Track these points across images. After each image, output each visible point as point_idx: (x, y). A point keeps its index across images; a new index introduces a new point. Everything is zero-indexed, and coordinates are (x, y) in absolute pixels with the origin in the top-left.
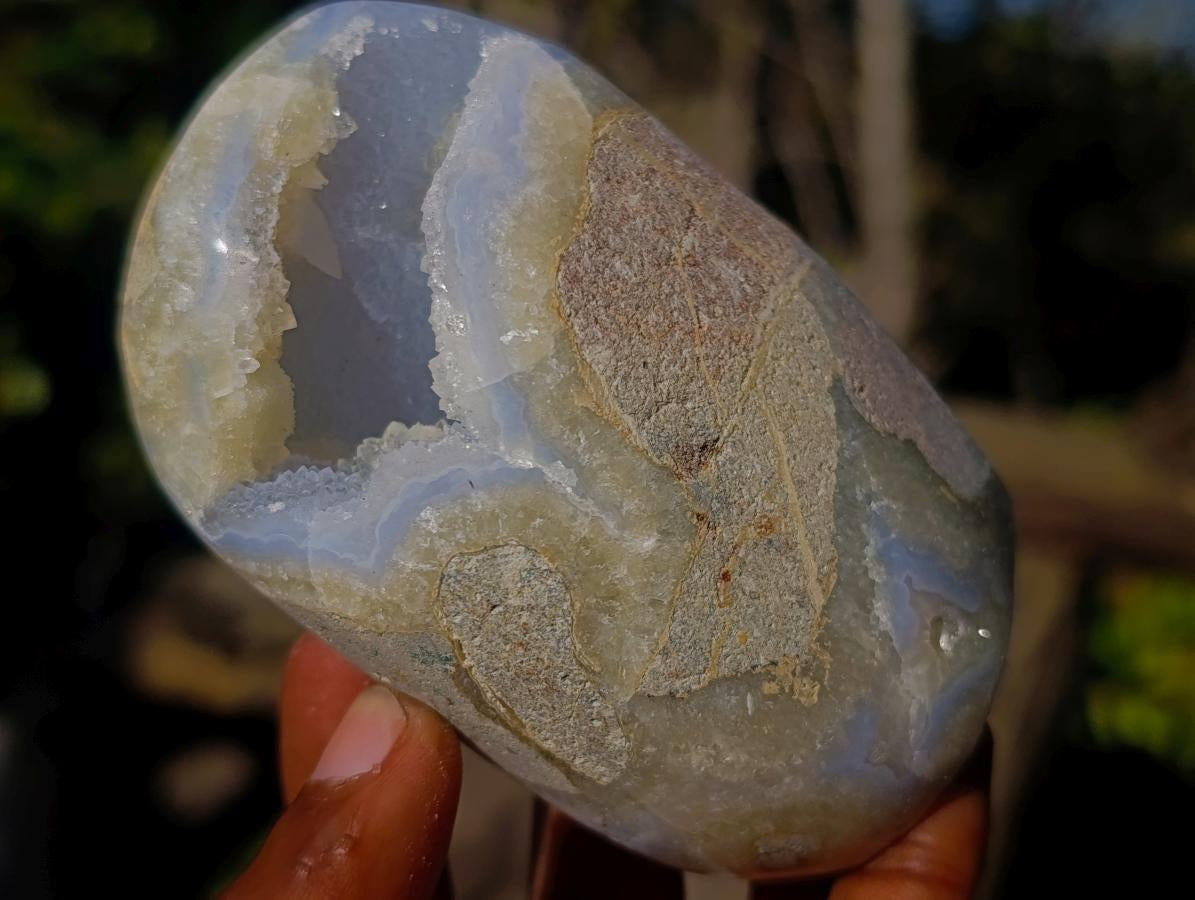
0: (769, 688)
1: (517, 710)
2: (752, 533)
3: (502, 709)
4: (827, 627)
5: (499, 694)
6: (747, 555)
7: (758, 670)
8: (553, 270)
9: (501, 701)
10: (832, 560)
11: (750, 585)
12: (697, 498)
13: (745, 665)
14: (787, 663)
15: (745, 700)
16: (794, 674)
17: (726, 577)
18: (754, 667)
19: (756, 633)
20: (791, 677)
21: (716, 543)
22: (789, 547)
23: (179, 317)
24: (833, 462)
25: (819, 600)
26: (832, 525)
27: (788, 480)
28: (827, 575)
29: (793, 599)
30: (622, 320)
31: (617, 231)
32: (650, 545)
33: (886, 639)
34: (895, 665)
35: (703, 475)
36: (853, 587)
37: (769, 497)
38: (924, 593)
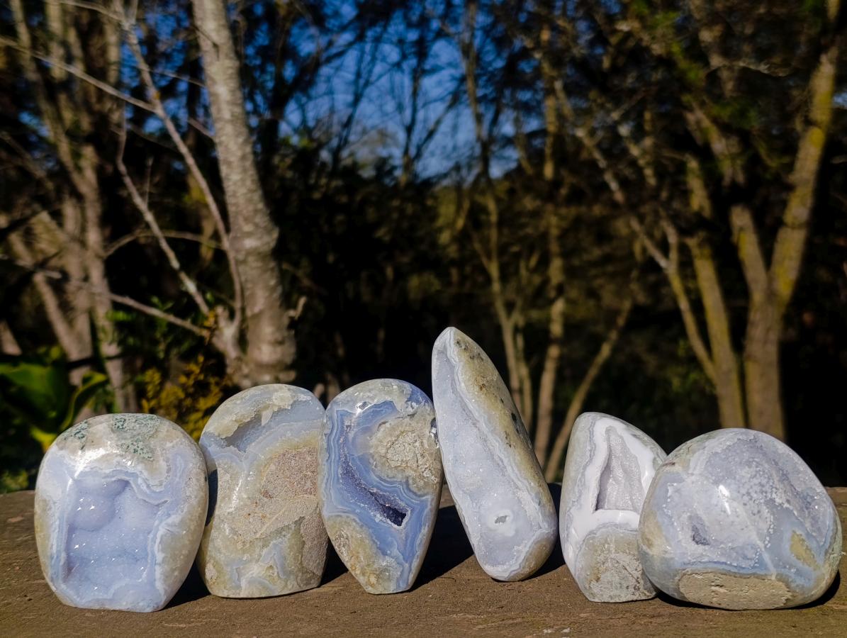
0: (236, 537)
2: (261, 515)
4: (254, 541)
6: (256, 516)
7: (237, 533)
8: (282, 450)
10: (267, 534)
11: (251, 520)
12: (260, 500)
14: (242, 537)
17: (249, 514)
18: (237, 531)
19: (244, 527)
20: (240, 540)
21: (254, 508)
22: (263, 523)
23: (235, 403)
24: (286, 524)
25: (258, 536)
26: (274, 530)
27: (276, 516)
28: (264, 535)
29: (254, 531)
30: (283, 468)
31: (300, 458)
32: (245, 496)
33: (260, 556)
34: (257, 561)
35: (265, 498)
36: (265, 541)
37: (270, 514)
38: (275, 560)
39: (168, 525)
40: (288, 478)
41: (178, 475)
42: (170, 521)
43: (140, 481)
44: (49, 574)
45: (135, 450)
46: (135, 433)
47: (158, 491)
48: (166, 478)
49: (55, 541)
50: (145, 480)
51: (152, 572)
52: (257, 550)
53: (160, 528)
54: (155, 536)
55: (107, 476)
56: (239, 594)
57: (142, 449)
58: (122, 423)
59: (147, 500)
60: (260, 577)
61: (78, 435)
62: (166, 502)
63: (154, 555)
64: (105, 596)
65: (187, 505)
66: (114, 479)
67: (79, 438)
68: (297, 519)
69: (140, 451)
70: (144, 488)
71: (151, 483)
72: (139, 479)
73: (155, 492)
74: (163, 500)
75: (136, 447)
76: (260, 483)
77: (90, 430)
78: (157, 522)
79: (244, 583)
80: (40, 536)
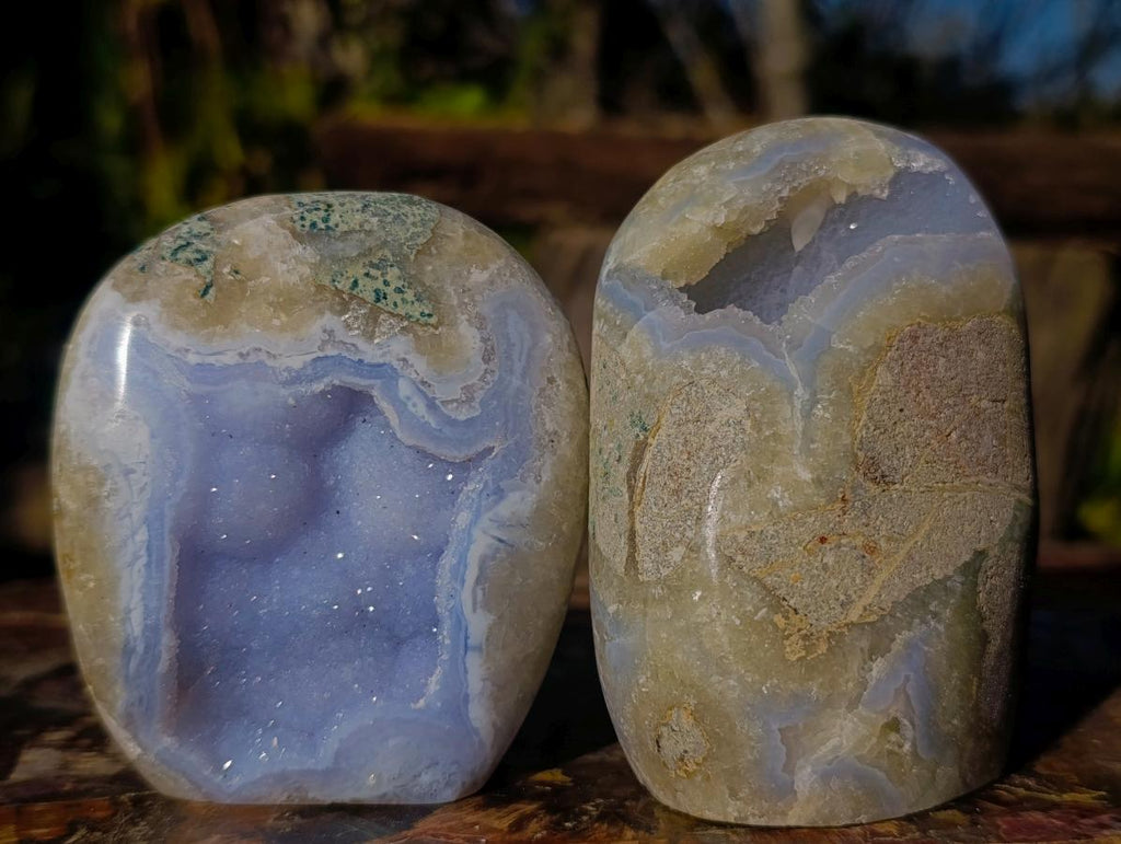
0: (779, 619)
1: (647, 490)
2: (859, 541)
3: (640, 485)
4: (842, 634)
5: (648, 473)
6: (845, 546)
7: (785, 603)
8: (908, 323)
9: (645, 477)
10: (883, 610)
11: (830, 560)
12: (853, 489)
13: (782, 592)
14: (802, 620)
15: (761, 609)
16: (799, 630)
17: (823, 540)
18: (784, 599)
19: (805, 585)
20: (796, 630)
21: (837, 519)
22: (870, 572)
24: (939, 575)
25: (854, 616)
26: (903, 597)
27: (906, 548)
28: (872, 612)
29: (842, 597)
30: (914, 382)
31: (958, 353)
32: (806, 476)
33: (863, 685)
34: (853, 705)
35: (869, 485)
36: (877, 634)
37: (889, 539)
38: (908, 697)
39: (501, 524)
40: (933, 417)
41: (518, 367)
42: (504, 509)
43: (404, 389)
44: (120, 705)
45: (377, 291)
46: (371, 242)
47: (462, 417)
48: (482, 379)
49: (137, 596)
50: (422, 386)
51: (457, 673)
52: (855, 665)
53: (477, 533)
54: (462, 561)
55: (296, 378)
56: (784, 814)
57: (399, 290)
58: (322, 214)
59: (431, 448)
60: (860, 758)
61: (189, 254)
62: (491, 449)
63: (460, 625)
64: (310, 764)
65: (549, 460)
66: (318, 387)
67: (189, 262)
68: (967, 558)
69: (393, 297)
70: (421, 409)
71: (440, 393)
72: (401, 382)
73: (453, 423)
74: (480, 448)
75: (379, 284)
76: (852, 432)
77: (223, 237)
78: (463, 518)
79: (805, 778)
80: (82, 587)
